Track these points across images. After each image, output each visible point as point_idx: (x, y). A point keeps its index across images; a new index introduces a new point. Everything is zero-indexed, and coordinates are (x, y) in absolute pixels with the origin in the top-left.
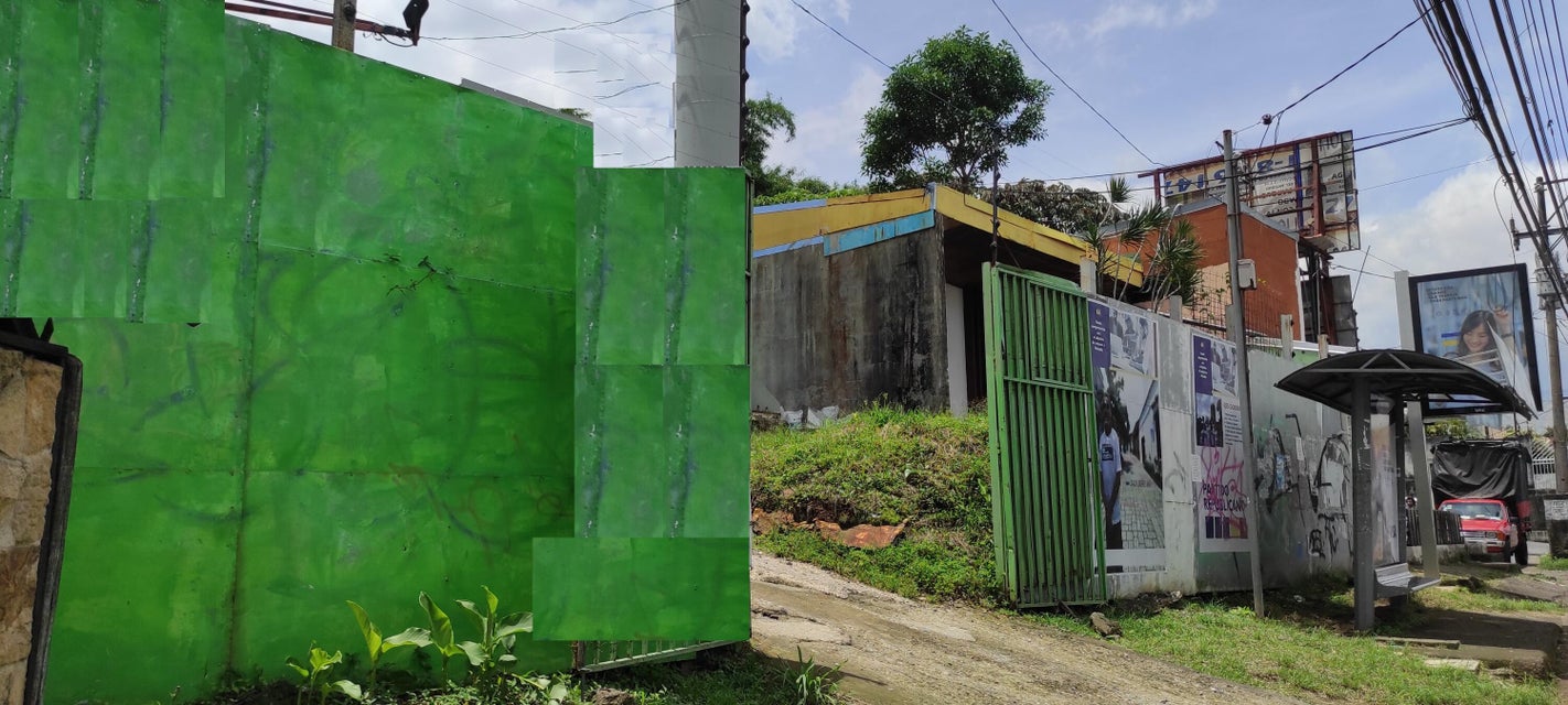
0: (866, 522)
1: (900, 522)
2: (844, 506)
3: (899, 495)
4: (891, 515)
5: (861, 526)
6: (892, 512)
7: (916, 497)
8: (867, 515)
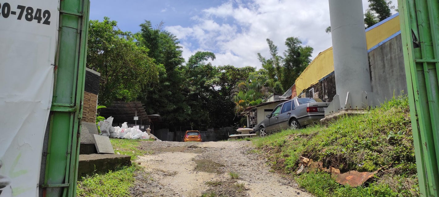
0: (355, 169)
1: (374, 170)
2: (342, 159)
3: (380, 152)
4: (369, 165)
5: (351, 171)
6: (371, 163)
7: (392, 153)
8: (356, 165)
